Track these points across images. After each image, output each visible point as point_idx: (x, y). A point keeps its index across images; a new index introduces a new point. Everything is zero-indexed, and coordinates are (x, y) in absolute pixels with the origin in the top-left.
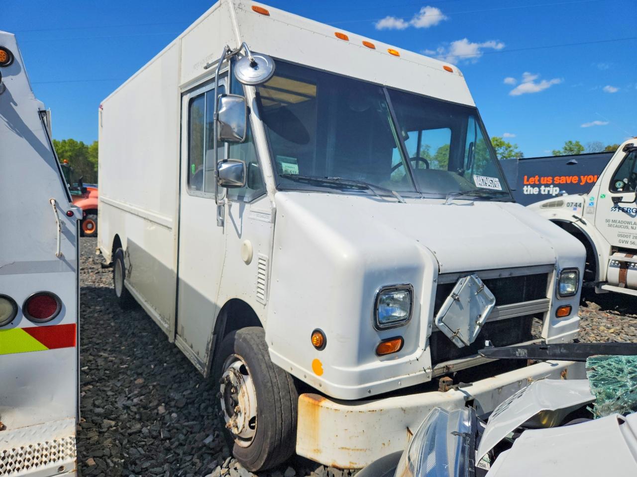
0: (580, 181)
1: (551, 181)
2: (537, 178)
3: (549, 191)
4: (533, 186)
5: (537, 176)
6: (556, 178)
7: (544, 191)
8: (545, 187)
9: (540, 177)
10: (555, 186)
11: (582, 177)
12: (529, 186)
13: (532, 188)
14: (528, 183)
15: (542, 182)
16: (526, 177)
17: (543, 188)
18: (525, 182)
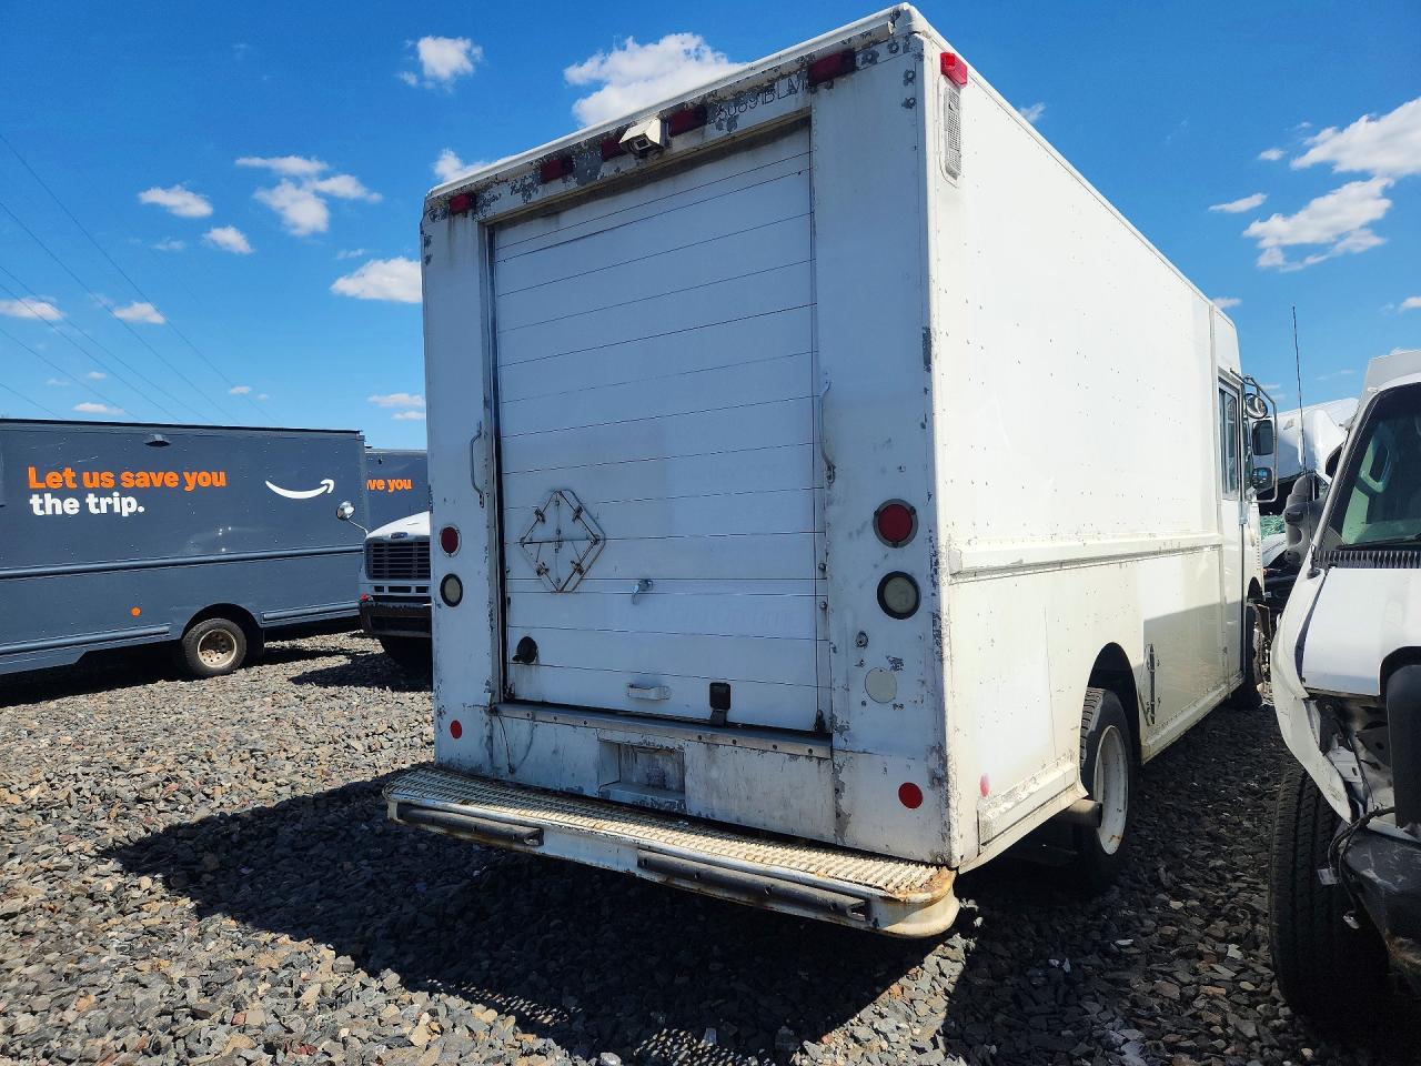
0: (183, 482)
1: (111, 483)
2: (69, 473)
3: (110, 507)
4: (62, 494)
5: (68, 470)
6: (123, 476)
7: (98, 506)
8: (98, 496)
9: (79, 471)
10: (124, 493)
11: (186, 474)
12: (48, 496)
13: (57, 502)
14: (43, 486)
15: (88, 484)
16: (32, 471)
17: (91, 499)
18: (33, 484)
